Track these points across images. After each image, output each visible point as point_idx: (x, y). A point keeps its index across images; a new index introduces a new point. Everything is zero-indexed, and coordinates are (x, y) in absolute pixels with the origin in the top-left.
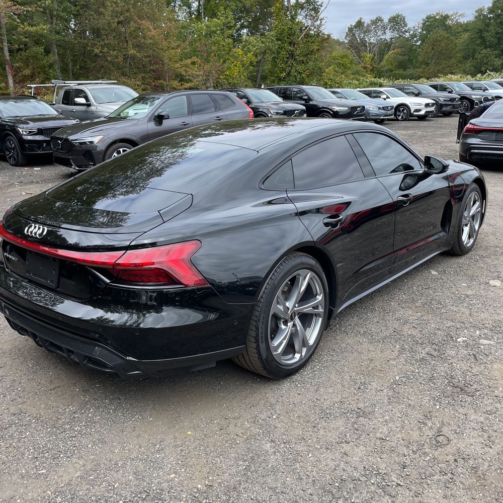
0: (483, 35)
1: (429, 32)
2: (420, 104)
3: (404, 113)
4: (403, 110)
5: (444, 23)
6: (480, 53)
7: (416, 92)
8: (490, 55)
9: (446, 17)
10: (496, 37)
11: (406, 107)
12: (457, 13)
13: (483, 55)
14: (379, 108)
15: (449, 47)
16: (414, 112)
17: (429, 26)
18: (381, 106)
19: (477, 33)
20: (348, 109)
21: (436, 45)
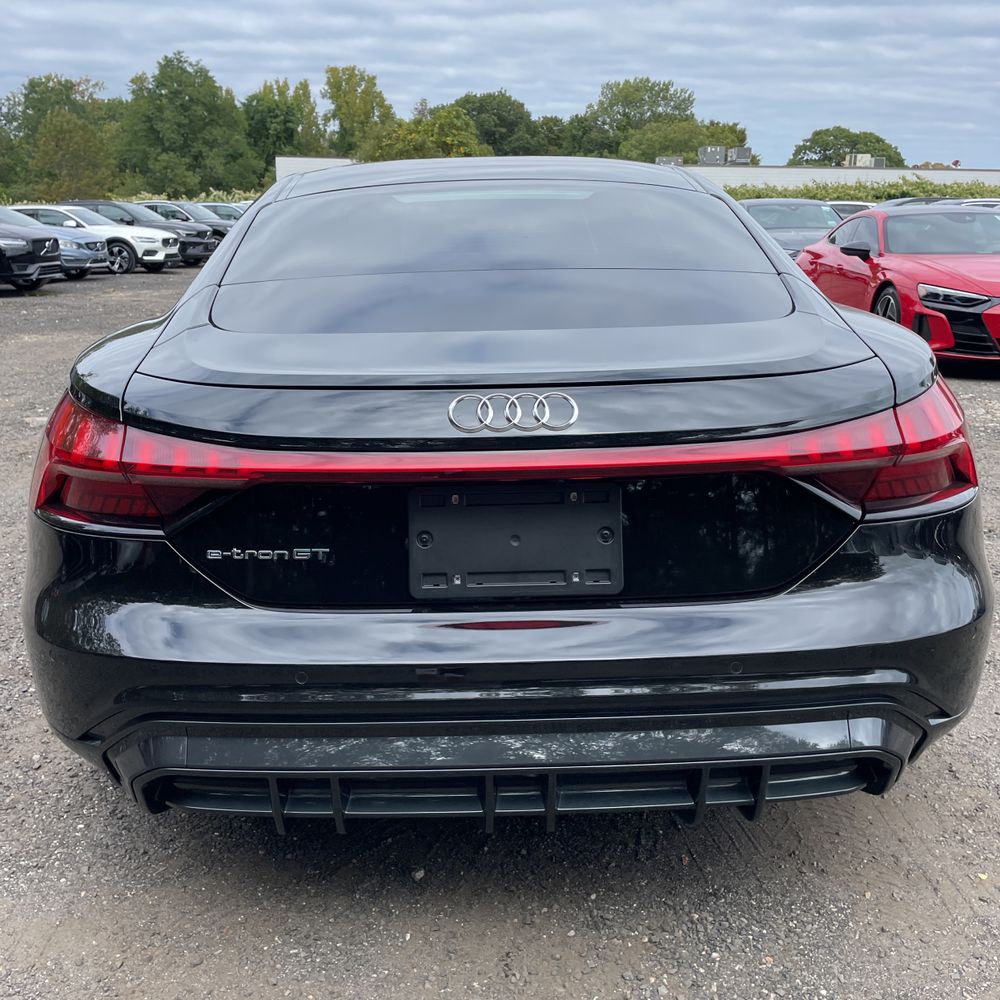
0: (155, 126)
1: (41, 112)
2: (152, 240)
3: (123, 258)
4: (120, 252)
5: (68, 97)
6: (156, 160)
7: (128, 218)
8: (176, 164)
9: (69, 87)
10: (179, 133)
11: (124, 246)
12: (88, 81)
13: (164, 164)
14: (80, 246)
15: (90, 144)
16: (144, 255)
17: (40, 101)
18: (83, 242)
19: (144, 122)
20: (25, 243)
21: (63, 139)
